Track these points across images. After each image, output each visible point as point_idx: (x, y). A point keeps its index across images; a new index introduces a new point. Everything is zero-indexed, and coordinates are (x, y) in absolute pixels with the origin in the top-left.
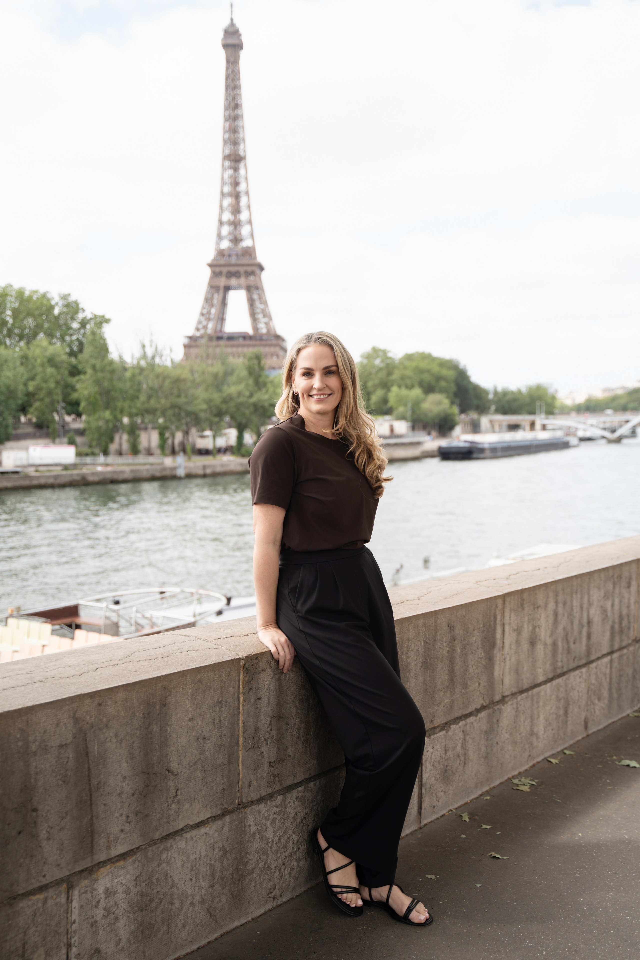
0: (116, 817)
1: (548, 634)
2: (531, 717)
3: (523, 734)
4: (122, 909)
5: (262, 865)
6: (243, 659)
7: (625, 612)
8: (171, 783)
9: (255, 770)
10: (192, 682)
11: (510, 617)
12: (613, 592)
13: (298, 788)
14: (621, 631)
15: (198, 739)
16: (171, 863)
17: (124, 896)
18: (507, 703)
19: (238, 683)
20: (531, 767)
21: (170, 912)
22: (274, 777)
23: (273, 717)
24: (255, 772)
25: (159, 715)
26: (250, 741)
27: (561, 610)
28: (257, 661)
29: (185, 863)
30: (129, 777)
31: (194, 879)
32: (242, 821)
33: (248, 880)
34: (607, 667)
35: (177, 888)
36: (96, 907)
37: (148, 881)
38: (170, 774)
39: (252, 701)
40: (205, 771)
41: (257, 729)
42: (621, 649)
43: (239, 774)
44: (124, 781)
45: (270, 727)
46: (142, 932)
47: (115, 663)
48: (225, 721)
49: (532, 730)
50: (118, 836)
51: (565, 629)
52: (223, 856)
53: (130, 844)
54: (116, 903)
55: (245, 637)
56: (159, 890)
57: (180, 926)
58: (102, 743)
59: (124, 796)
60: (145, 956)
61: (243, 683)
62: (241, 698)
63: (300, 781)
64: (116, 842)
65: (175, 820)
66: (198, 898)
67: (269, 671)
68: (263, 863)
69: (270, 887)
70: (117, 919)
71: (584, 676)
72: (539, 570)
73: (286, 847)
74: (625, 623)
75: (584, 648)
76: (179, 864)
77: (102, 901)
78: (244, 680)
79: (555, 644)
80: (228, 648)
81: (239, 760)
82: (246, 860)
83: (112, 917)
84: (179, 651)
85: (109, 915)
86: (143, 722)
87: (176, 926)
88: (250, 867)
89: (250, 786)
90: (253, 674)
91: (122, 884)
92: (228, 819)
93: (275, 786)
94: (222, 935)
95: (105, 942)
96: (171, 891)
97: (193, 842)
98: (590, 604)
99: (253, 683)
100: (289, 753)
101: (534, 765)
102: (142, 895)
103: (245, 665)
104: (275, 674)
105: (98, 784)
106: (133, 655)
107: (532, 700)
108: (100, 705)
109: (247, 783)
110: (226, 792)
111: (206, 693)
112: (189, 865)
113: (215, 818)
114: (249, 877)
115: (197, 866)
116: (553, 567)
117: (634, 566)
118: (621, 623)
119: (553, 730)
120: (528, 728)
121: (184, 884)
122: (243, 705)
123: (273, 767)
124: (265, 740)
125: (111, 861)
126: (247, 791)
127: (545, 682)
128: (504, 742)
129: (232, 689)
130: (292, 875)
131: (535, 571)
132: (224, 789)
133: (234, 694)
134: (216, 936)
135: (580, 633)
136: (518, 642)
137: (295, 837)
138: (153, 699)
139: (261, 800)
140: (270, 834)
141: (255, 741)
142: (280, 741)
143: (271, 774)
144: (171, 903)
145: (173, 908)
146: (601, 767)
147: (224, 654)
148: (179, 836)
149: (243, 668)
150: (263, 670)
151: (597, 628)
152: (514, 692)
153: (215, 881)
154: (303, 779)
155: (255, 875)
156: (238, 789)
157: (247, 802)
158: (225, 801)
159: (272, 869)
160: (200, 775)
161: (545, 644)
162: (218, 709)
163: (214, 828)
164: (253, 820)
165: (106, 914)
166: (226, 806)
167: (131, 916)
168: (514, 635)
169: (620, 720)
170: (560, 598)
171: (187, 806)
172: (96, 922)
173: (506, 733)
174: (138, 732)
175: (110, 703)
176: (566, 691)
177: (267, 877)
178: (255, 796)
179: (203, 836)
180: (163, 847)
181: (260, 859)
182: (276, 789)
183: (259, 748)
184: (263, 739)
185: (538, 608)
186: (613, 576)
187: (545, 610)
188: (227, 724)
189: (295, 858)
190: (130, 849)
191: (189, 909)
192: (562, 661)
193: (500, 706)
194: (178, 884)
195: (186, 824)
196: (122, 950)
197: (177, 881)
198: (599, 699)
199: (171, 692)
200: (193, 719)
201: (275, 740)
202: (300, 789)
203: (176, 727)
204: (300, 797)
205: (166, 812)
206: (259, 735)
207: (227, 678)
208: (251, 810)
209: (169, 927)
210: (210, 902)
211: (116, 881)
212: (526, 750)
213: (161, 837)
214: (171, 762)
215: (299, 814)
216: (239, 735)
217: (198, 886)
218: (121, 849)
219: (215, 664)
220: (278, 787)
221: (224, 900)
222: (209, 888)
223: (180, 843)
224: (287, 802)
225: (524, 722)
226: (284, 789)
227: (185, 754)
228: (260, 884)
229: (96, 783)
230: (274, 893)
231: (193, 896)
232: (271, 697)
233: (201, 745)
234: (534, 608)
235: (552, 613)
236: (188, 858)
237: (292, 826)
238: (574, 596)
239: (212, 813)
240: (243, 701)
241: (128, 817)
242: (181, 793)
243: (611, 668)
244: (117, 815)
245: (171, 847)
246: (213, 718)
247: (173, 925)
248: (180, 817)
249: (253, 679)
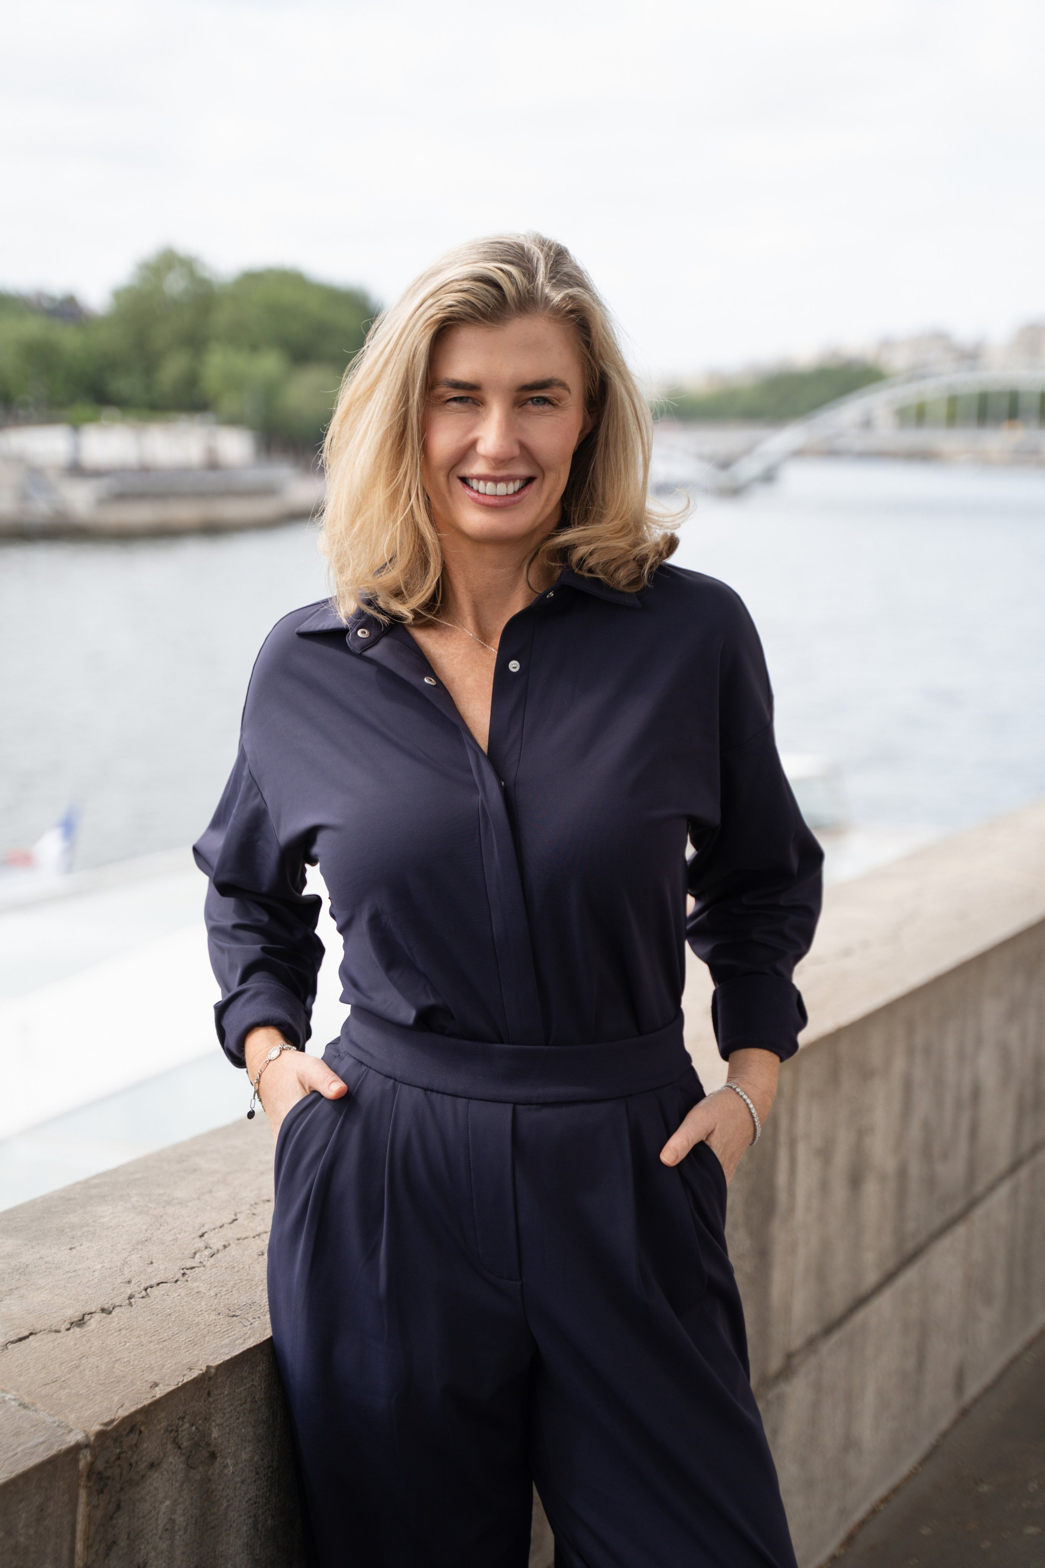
1: (890, 1148)
2: (847, 1397)
3: (828, 1454)
6: (87, 1447)
11: (808, 1118)
12: (1025, 1000)
18: (795, 1372)
19: (69, 1537)
27: (918, 1072)
28: (134, 1437)
34: (1006, 1209)
42: (1034, 1152)
49: (847, 1434)
55: (76, 1330)
61: (86, 1532)
67: (174, 1461)
71: (960, 1247)
75: (962, 1166)
78: (89, 1518)
80: (27, 1400)
90: (122, 1489)
99: (121, 1519)
103: (92, 1464)
104: (190, 1467)
107: (851, 1347)
118: (1037, 1083)
119: (892, 1419)
120: (840, 1431)
135: (956, 1126)
149: (89, 1477)
150: (152, 1466)
151: (989, 1107)
152: (812, 1335)
161: (883, 1177)
168: (816, 1166)
170: (918, 1038)
176: (923, 1300)
185: (870, 1076)
187: (886, 1078)
192: (916, 1216)
198: (987, 1302)
225: (832, 1417)
232: (178, 1552)
234: (862, 1080)
235: (899, 1084)
238: (947, 1026)
243: (1013, 1211)
249: (118, 1507)
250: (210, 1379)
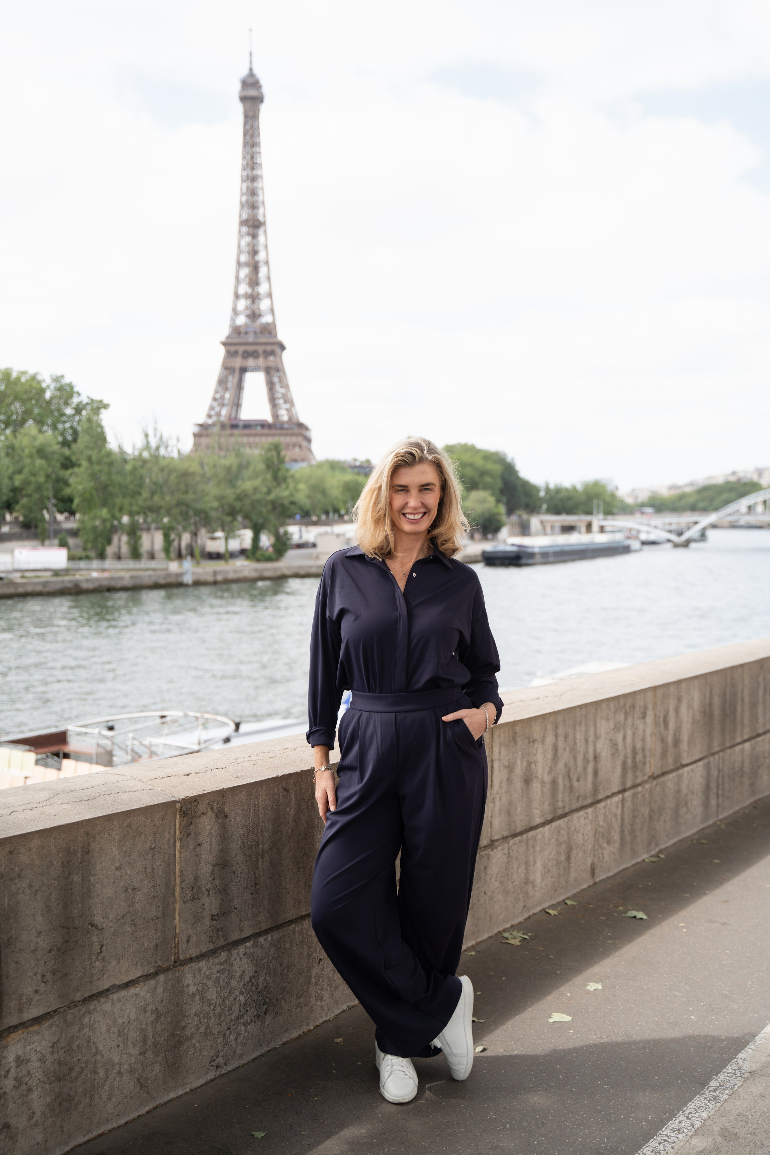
0: (30, 976)
1: (546, 771)
2: (526, 863)
3: (516, 883)
4: (36, 1079)
5: (202, 1029)
6: (179, 802)
7: (639, 745)
8: (95, 939)
9: (194, 924)
10: (119, 827)
11: (500, 753)
12: (625, 724)
13: (246, 943)
14: (635, 767)
15: (127, 890)
16: (94, 1027)
17: (38, 1064)
18: (496, 848)
19: (173, 828)
20: (526, 919)
21: (93, 1083)
22: (218, 931)
23: (216, 865)
24: (194, 925)
25: (80, 863)
26: (188, 892)
27: (561, 744)
28: (196, 803)
29: (111, 1027)
30: (45, 932)
31: (121, 1045)
32: (179, 980)
33: (185, 1047)
34: (617, 807)
35: (101, 1055)
36: (5, 1077)
37: (67, 1048)
38: (94, 928)
39: (191, 847)
40: (134, 925)
41: (196, 879)
42: (634, 786)
43: (175, 928)
44: (39, 936)
45: (212, 876)
46: (60, 1105)
47: (33, 806)
48: (159, 870)
49: (527, 878)
50: (32, 997)
51: (566, 765)
52: (157, 1020)
53: (46, 1006)
54: (29, 1072)
55: (185, 776)
56: (80, 1057)
57: (105, 1098)
58: (14, 895)
59: (39, 953)
60: (63, 1131)
61: (180, 828)
62: (178, 845)
63: (248, 935)
64: (29, 1004)
65: (99, 979)
66: (126, 1066)
67: (210, 814)
68: (204, 1028)
69: (212, 1055)
70: (30, 1090)
71: (590, 817)
72: (539, 699)
73: (231, 1009)
74: (639, 757)
75: (590, 786)
76: (104, 1029)
77: (12, 1070)
78: (181, 824)
79: (554, 782)
80: (164, 789)
81: (175, 913)
82: (184, 1024)
83: (24, 1087)
84: (109, 793)
85: (20, 1085)
86: (61, 871)
87: (100, 1098)
88: (188, 1032)
89: (188, 941)
90: (192, 818)
91: (36, 1051)
92: (162, 978)
93: (218, 941)
94: (155, 1108)
95: (15, 1116)
96: (94, 1058)
97: (121, 1004)
98: (597, 737)
99: (192, 827)
100: (235, 904)
101: (529, 917)
102: (60, 1063)
103: (181, 808)
104: (217, 817)
105: (8, 940)
106: (56, 797)
107: (527, 844)
108: (11, 852)
109: (184, 938)
110: (159, 948)
111: (137, 839)
112: (116, 1030)
113: (146, 977)
114: (188, 1043)
115: (126, 1031)
116: (555, 696)
117: (650, 694)
118: (634, 758)
119: (552, 877)
120: (523, 876)
121: (110, 1051)
122: (180, 852)
123: (215, 920)
124: (207, 890)
125: (23, 1025)
126: (184, 946)
127: (543, 824)
128: (493, 892)
129: (166, 835)
130: (239, 1041)
131: (533, 700)
132: (157, 945)
133: (169, 840)
134: (147, 1109)
135: (585, 769)
136: (509, 780)
137: (242, 998)
138: (74, 846)
139: (202, 956)
140: (212, 995)
141: (195, 891)
142: (223, 892)
143: (213, 928)
144: (95, 1072)
145: (97, 1077)
146: (604, 918)
147: (158, 796)
148: (104, 997)
149: (180, 812)
150: (203, 814)
151: (605, 764)
152: (504, 836)
153: (147, 1048)
154: (252, 933)
155: (194, 1041)
156: (173, 945)
157: (184, 958)
158: (159, 957)
159: (214, 1034)
160: (128, 929)
161: (543, 782)
162: (150, 856)
163: (146, 988)
164: (192, 979)
165: (17, 1084)
166: (160, 963)
167: (47, 1086)
168: (505, 772)
169: (634, 865)
170: (561, 731)
171: (114, 963)
172: (5, 1093)
173: (496, 881)
174: (56, 882)
175: (23, 850)
176: (568, 834)
177: (209, 1043)
178: (193, 952)
179: (133, 996)
180: (84, 1009)
181: (200, 1022)
182: (219, 945)
183: (199, 899)
184: (204, 889)
185: (533, 742)
186: (625, 705)
187: (543, 744)
188: (160, 873)
189: (242, 1021)
190: (46, 1011)
191: (115, 1079)
192: (563, 801)
193: (488, 851)
194: (102, 1051)
195: (113, 984)
196: (36, 1125)
197: (101, 1048)
198: (609, 843)
199: (94, 838)
200: (120, 867)
201: (218, 890)
202: (248, 944)
203: (101, 877)
204: (248, 953)
205: (88, 970)
206: (198, 885)
207: (160, 822)
208: (189, 968)
209: (91, 1098)
210: (140, 1072)
211: (29, 1048)
212: (519, 900)
213: (82, 998)
214: (94, 915)
215: (247, 973)
216: (175, 886)
217: (127, 1054)
218: (35, 1012)
219: (147, 807)
220: (221, 942)
221: (157, 1068)
222: (140, 1055)
223: (106, 1005)
224: (232, 959)
225: (518, 869)
226: (229, 944)
227: (112, 906)
228: (201, 1051)
229: (6, 938)
230: (217, 1061)
231: (120, 1064)
232: (214, 843)
233: (130, 897)
234: (529, 743)
235: (550, 747)
236: (115, 1022)
237: (238, 986)
238: (577, 728)
239: (143, 971)
240: (180, 847)
241: (44, 976)
242: (107, 949)
243: (623, 807)
244: (30, 974)
245: (94, 1009)
246: (144, 867)
247: (96, 1096)
248: (105, 976)
249: (191, 823)
250: (224, 792)
